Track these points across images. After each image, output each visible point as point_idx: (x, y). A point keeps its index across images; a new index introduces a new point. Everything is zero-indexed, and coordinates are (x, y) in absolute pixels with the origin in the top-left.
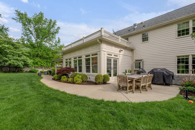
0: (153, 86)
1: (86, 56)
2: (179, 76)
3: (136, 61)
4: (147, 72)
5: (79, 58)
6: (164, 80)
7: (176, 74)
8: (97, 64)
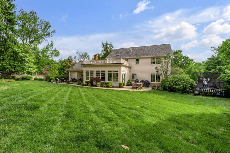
0: (143, 88)
1: (109, 71)
2: (151, 83)
3: (133, 74)
4: (140, 81)
5: (101, 71)
6: (147, 85)
7: (151, 82)
8: (117, 77)
